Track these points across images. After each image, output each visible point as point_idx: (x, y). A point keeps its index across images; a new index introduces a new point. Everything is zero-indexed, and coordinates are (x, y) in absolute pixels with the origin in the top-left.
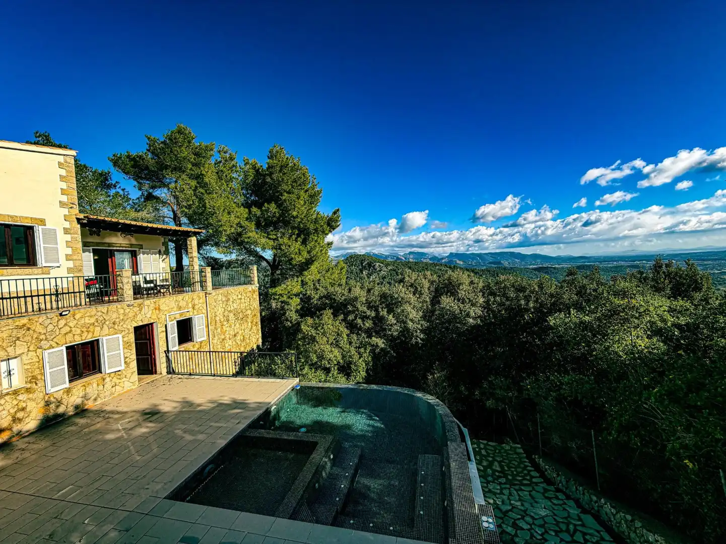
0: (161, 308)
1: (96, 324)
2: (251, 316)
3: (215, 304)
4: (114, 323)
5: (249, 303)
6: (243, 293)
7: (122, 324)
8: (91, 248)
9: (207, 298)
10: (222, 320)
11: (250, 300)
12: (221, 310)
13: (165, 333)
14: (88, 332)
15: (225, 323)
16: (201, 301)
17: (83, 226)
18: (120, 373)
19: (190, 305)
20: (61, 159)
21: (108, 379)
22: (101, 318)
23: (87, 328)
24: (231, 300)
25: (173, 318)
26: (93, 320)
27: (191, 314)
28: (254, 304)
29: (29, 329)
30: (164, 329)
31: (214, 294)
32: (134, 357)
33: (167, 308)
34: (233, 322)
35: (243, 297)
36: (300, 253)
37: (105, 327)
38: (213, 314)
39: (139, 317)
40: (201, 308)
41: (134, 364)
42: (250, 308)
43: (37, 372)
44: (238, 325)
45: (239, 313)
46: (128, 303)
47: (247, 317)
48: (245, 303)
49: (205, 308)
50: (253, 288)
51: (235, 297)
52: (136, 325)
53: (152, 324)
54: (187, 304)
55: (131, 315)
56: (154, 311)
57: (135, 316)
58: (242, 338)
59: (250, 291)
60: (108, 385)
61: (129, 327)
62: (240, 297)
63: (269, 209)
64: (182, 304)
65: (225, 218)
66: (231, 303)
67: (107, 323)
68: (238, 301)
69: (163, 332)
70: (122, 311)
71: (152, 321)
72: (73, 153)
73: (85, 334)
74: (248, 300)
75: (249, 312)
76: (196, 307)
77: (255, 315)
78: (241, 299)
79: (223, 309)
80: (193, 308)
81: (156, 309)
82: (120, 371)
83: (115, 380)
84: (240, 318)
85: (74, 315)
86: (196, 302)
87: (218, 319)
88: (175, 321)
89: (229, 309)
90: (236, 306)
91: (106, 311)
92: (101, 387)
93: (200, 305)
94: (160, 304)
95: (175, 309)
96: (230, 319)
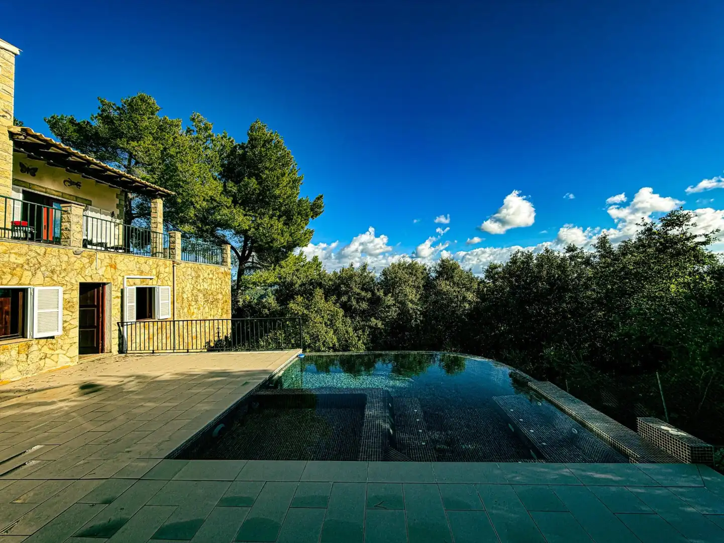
0: (118, 266)
1: (26, 267)
2: (222, 301)
3: (184, 278)
4: (53, 272)
5: (220, 286)
6: (215, 273)
7: (63, 275)
9: (175, 267)
10: (190, 299)
11: (222, 282)
12: (189, 287)
13: (119, 300)
14: (13, 275)
15: (193, 303)
16: (167, 270)
18: (54, 341)
19: (154, 272)
21: (35, 348)
22: (34, 261)
23: (12, 269)
24: (202, 277)
25: (132, 284)
26: (21, 260)
27: (155, 283)
28: (226, 289)
30: (119, 294)
31: (183, 265)
32: (76, 322)
33: (125, 268)
34: (202, 303)
35: (214, 278)
37: (39, 274)
38: (180, 289)
39: (88, 272)
40: (167, 278)
41: (75, 333)
42: (221, 293)
44: (207, 308)
45: (210, 295)
46: (75, 249)
47: (218, 302)
48: (217, 285)
49: (172, 279)
50: (226, 269)
51: (206, 275)
52: (83, 281)
53: (104, 284)
54: (151, 270)
55: (77, 265)
56: (109, 268)
57: (83, 268)
59: (222, 273)
60: (35, 356)
61: (73, 281)
62: (211, 276)
63: (249, 183)
64: (145, 268)
66: (201, 281)
67: (43, 269)
68: (209, 281)
69: (117, 297)
70: (65, 258)
71: (105, 281)
73: (8, 277)
74: (220, 283)
75: (220, 296)
76: (161, 276)
77: (226, 302)
78: (212, 279)
79: (192, 286)
80: (158, 276)
81: (111, 266)
82: (53, 337)
83: (46, 349)
84: (209, 301)
86: (162, 269)
87: (185, 296)
88: (134, 287)
89: (199, 288)
90: (206, 286)
91: (42, 253)
92: (23, 357)
93: (166, 275)
94: (118, 261)
95: (136, 272)
96: (199, 300)
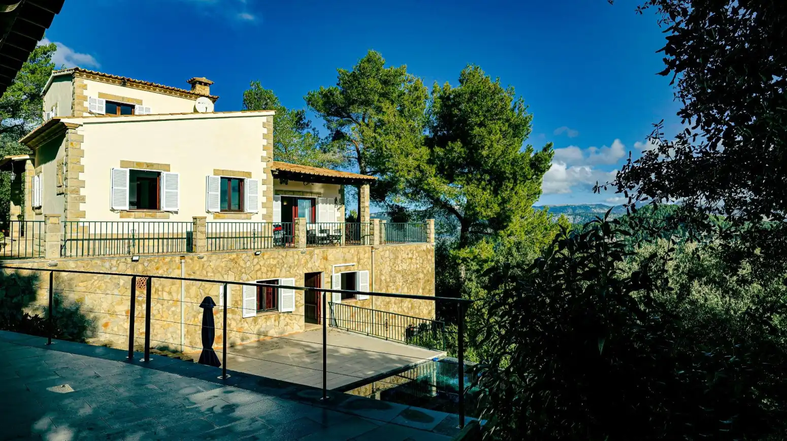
0: (329, 258)
1: (277, 266)
2: (423, 281)
3: (382, 261)
5: (421, 265)
6: (414, 252)
7: (296, 269)
8: (280, 196)
9: (373, 253)
10: (388, 280)
11: (423, 261)
12: (387, 270)
13: (330, 284)
14: (271, 271)
15: (391, 284)
16: (367, 255)
17: (275, 176)
19: (356, 259)
20: (264, 119)
21: (282, 318)
22: (281, 261)
23: (271, 268)
24: (400, 258)
25: (338, 270)
26: (275, 262)
27: (356, 268)
28: (428, 267)
29: (235, 262)
30: (330, 280)
31: (381, 249)
32: (303, 302)
33: (333, 259)
34: (401, 284)
35: (414, 257)
36: (487, 206)
37: (283, 271)
38: (379, 272)
39: (309, 265)
40: (366, 263)
41: (302, 310)
42: (423, 272)
43: (238, 298)
45: (409, 275)
46: (302, 249)
47: (419, 282)
48: (417, 264)
49: (370, 263)
50: (428, 246)
51: (405, 256)
52: (307, 272)
53: (320, 273)
54: (353, 258)
55: (303, 262)
56: (322, 260)
57: (307, 263)
58: (410, 306)
59: (424, 251)
60: (282, 323)
61: (301, 272)
62: (410, 256)
63: (453, 148)
64: (348, 256)
65: (402, 161)
66: (399, 262)
67: (285, 266)
68: (409, 261)
69: (328, 282)
70: (296, 257)
71: (320, 270)
72: (273, 113)
73: (269, 273)
74: (421, 261)
75: (421, 276)
76: (362, 262)
77: (428, 281)
78: (411, 259)
79: (390, 268)
80: (358, 262)
81: (324, 259)
82: (291, 312)
83: (287, 320)
84: (409, 282)
85: (263, 255)
86: (362, 256)
87: (383, 278)
88: (339, 274)
89: (397, 269)
90: (405, 266)
91: (284, 255)
92: (277, 323)
93: (365, 260)
94: (328, 254)
95: (341, 261)
96: (398, 280)
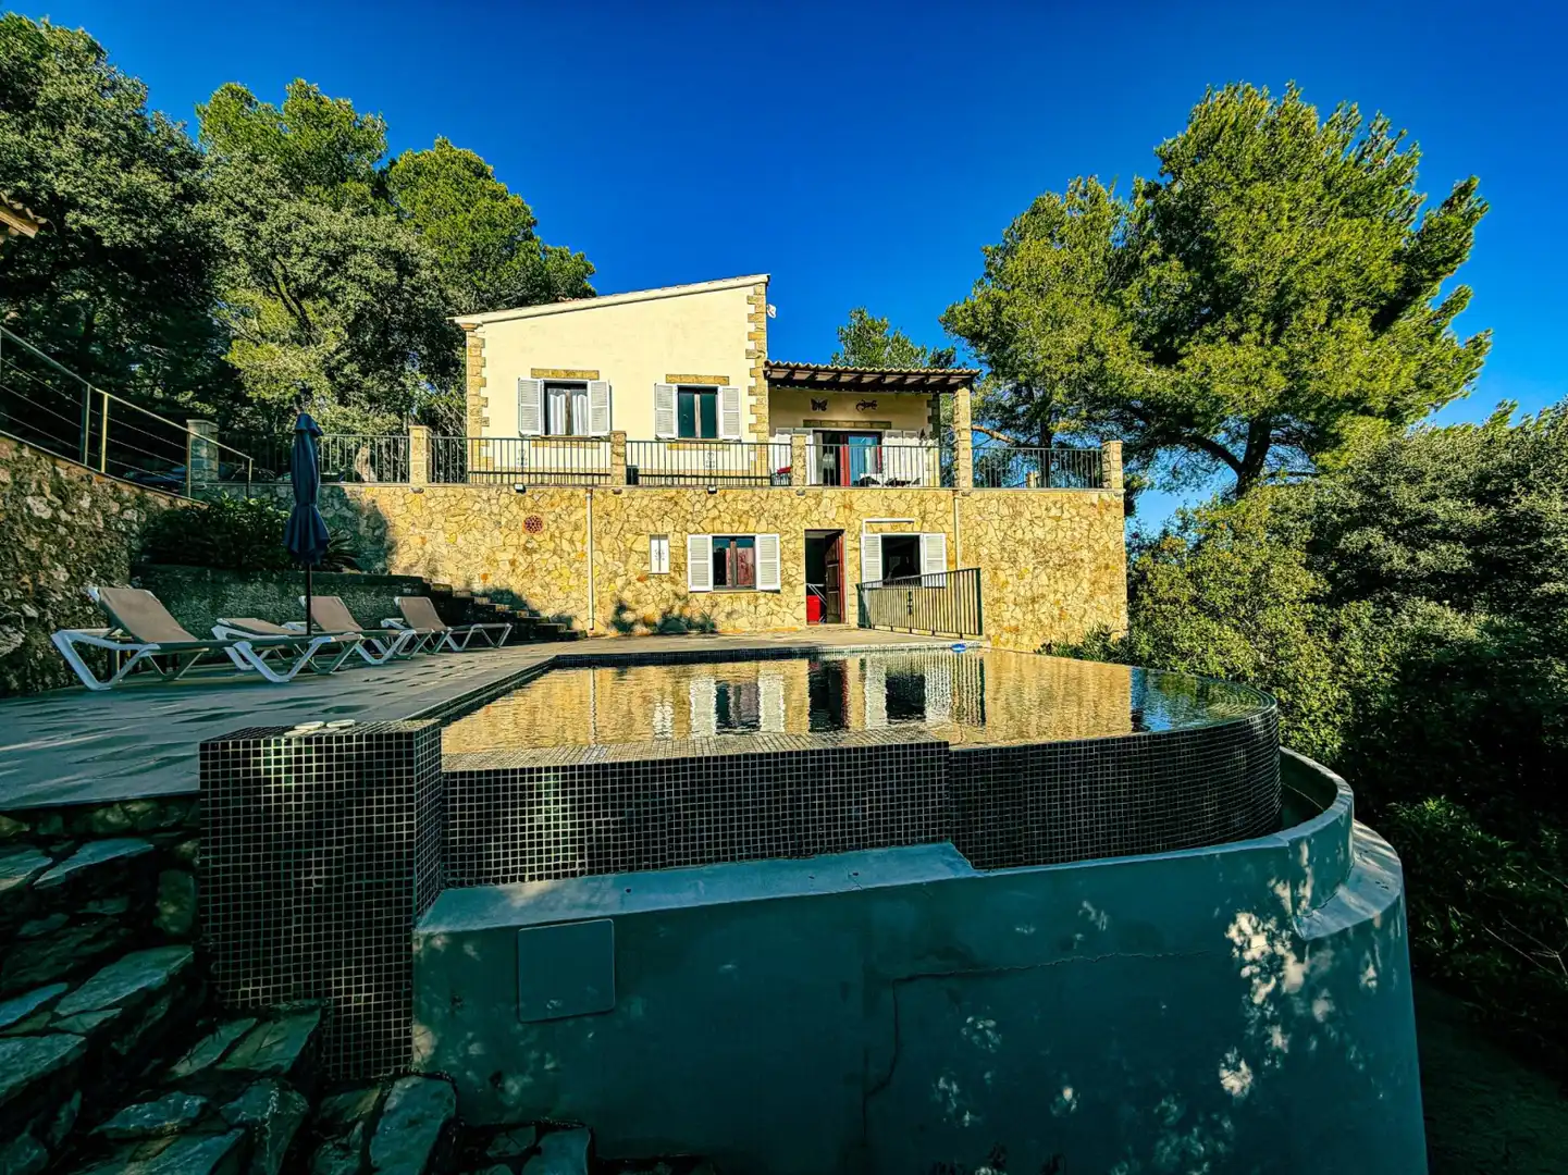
0: (855, 507)
1: (751, 514)
2: (1093, 566)
3: (979, 519)
4: (776, 517)
5: (1086, 533)
6: (1066, 506)
7: (787, 520)
9: (958, 500)
10: (996, 556)
11: (1091, 525)
12: (993, 535)
13: (858, 552)
14: (741, 523)
15: (1005, 565)
16: (942, 507)
18: (778, 596)
19: (916, 511)
20: (750, 291)
21: (761, 601)
22: (758, 506)
23: (741, 517)
24: (1027, 515)
25: (876, 528)
26: (747, 507)
27: (917, 528)
28: (1106, 538)
29: (676, 503)
30: (855, 545)
31: (975, 497)
32: (802, 577)
33: (865, 509)
34: (1031, 567)
35: (1066, 516)
37: (763, 522)
38: (972, 538)
39: (815, 516)
40: (941, 521)
41: (802, 590)
42: (1090, 548)
43: (681, 559)
44: (1044, 578)
45: (1051, 552)
46: (798, 488)
47: (1079, 567)
48: (1073, 530)
49: (952, 521)
50: (1104, 497)
51: (1040, 511)
52: (809, 527)
53: (840, 532)
54: (909, 508)
55: (802, 509)
56: (841, 509)
57: (809, 512)
58: (1056, 612)
59: (1093, 505)
60: (763, 609)
61: (797, 528)
62: (1054, 512)
64: (899, 506)
66: (1025, 523)
67: (766, 514)
68: (1050, 523)
69: (854, 549)
70: (787, 501)
71: (841, 527)
72: (763, 278)
73: (736, 525)
74: (1085, 525)
75: (1085, 554)
76: (929, 517)
77: (1107, 567)
78: (1058, 519)
79: (1000, 534)
80: (923, 518)
81: (845, 507)
82: (780, 592)
83: (771, 604)
84: (1051, 564)
85: (724, 496)
86: (931, 506)
87: (984, 551)
88: (879, 535)
89: (1019, 535)
90: (1039, 532)
91: (764, 497)
92: (752, 608)
93: (939, 514)
94: (854, 500)
95: (882, 513)
96: (1021, 558)
